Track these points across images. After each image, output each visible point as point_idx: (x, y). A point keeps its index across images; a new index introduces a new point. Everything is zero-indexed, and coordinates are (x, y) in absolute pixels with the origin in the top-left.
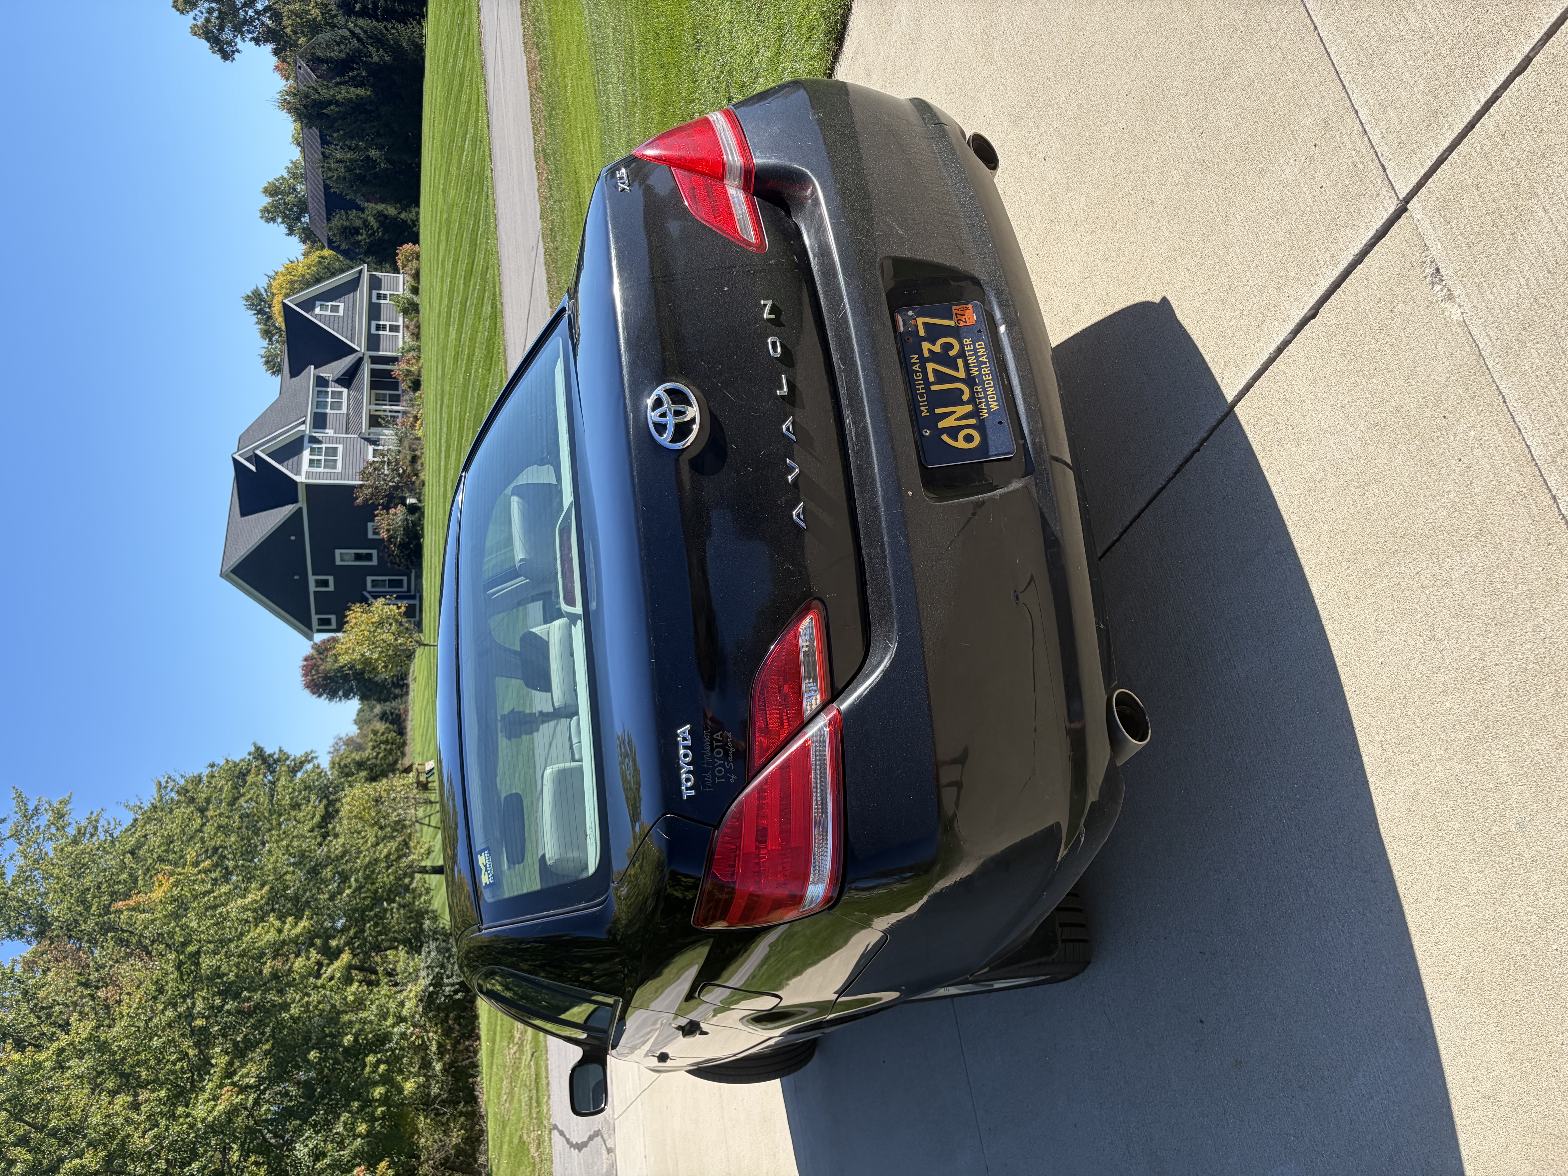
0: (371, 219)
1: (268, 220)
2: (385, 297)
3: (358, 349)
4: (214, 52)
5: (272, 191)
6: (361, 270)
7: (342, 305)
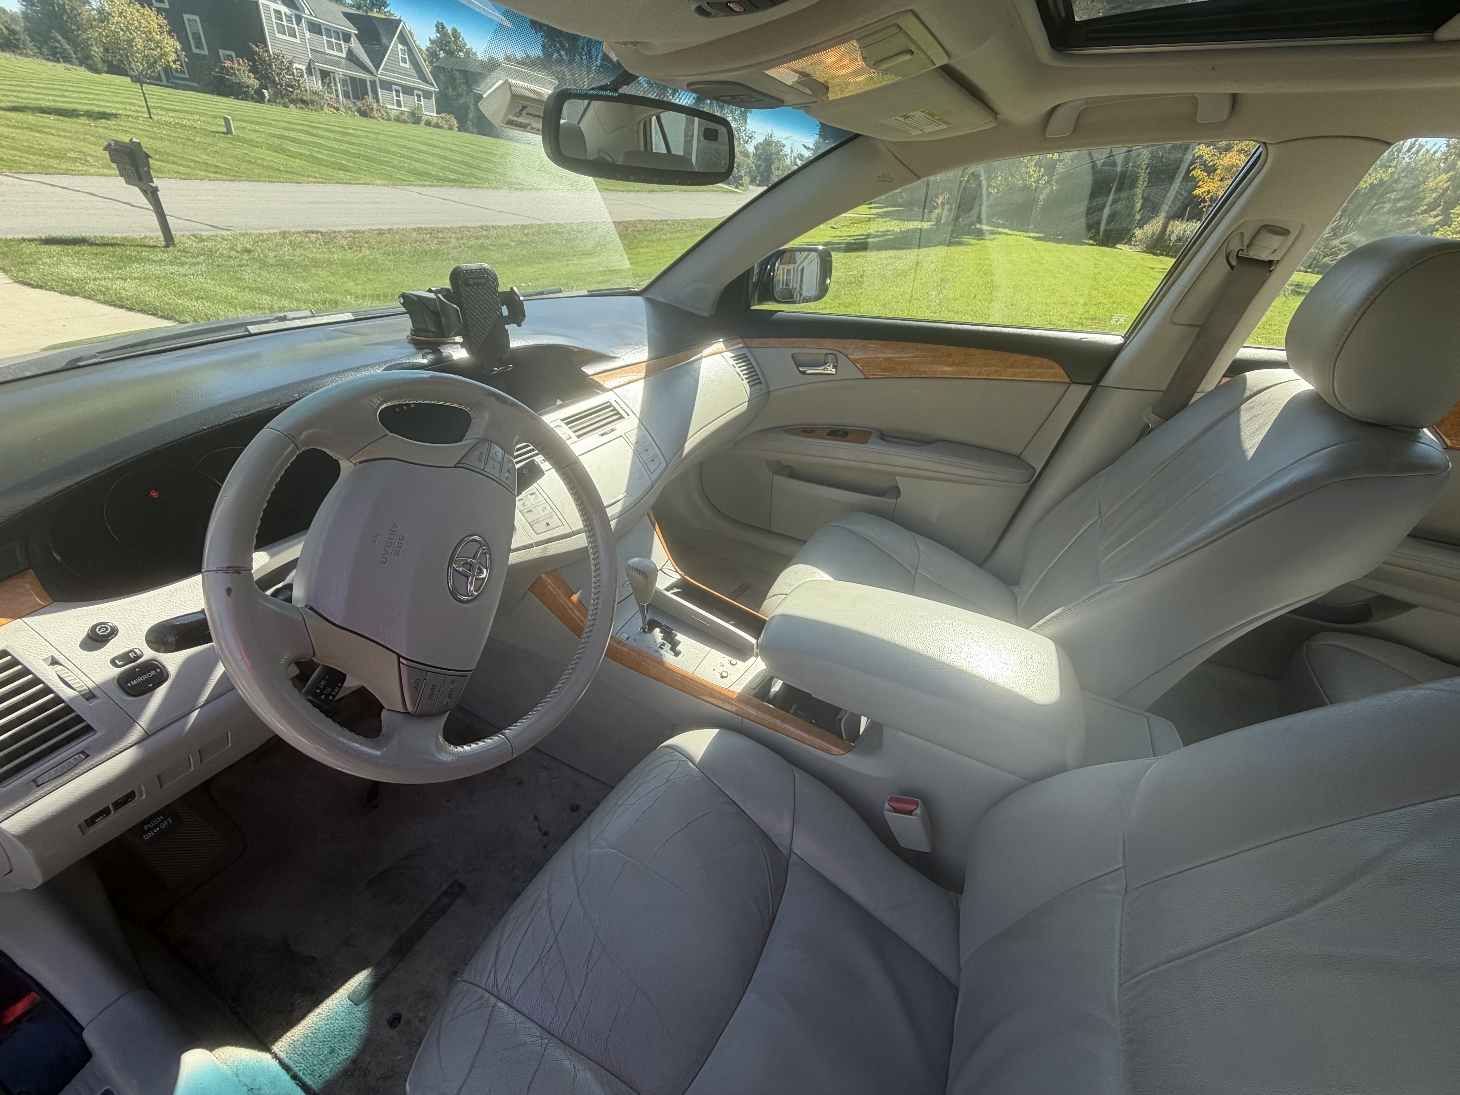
2: (419, 100)
3: (379, 72)
6: (432, 84)
7: (407, 65)
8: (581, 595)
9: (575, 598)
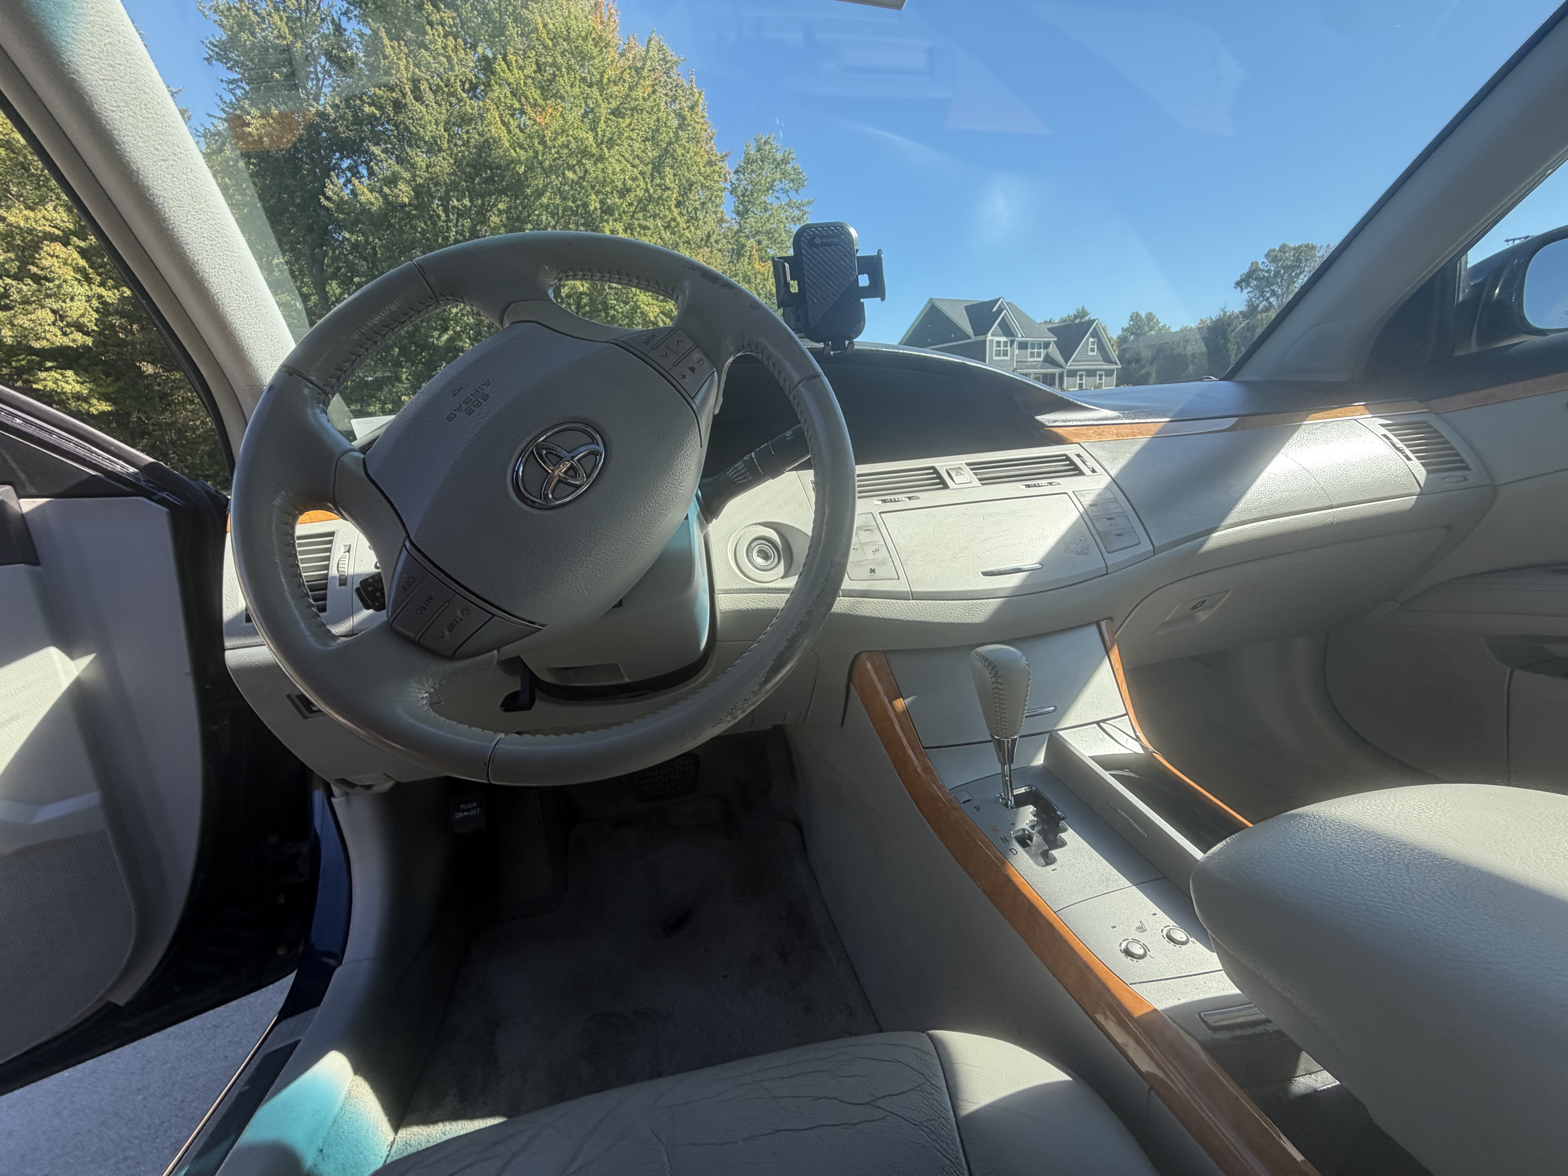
0: (1146, 370)
1: (1131, 317)
2: (1101, 379)
3: (1068, 364)
4: (1241, 276)
5: (1150, 317)
6: (1116, 364)
7: (1095, 353)
8: (912, 704)
9: (900, 704)
